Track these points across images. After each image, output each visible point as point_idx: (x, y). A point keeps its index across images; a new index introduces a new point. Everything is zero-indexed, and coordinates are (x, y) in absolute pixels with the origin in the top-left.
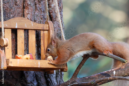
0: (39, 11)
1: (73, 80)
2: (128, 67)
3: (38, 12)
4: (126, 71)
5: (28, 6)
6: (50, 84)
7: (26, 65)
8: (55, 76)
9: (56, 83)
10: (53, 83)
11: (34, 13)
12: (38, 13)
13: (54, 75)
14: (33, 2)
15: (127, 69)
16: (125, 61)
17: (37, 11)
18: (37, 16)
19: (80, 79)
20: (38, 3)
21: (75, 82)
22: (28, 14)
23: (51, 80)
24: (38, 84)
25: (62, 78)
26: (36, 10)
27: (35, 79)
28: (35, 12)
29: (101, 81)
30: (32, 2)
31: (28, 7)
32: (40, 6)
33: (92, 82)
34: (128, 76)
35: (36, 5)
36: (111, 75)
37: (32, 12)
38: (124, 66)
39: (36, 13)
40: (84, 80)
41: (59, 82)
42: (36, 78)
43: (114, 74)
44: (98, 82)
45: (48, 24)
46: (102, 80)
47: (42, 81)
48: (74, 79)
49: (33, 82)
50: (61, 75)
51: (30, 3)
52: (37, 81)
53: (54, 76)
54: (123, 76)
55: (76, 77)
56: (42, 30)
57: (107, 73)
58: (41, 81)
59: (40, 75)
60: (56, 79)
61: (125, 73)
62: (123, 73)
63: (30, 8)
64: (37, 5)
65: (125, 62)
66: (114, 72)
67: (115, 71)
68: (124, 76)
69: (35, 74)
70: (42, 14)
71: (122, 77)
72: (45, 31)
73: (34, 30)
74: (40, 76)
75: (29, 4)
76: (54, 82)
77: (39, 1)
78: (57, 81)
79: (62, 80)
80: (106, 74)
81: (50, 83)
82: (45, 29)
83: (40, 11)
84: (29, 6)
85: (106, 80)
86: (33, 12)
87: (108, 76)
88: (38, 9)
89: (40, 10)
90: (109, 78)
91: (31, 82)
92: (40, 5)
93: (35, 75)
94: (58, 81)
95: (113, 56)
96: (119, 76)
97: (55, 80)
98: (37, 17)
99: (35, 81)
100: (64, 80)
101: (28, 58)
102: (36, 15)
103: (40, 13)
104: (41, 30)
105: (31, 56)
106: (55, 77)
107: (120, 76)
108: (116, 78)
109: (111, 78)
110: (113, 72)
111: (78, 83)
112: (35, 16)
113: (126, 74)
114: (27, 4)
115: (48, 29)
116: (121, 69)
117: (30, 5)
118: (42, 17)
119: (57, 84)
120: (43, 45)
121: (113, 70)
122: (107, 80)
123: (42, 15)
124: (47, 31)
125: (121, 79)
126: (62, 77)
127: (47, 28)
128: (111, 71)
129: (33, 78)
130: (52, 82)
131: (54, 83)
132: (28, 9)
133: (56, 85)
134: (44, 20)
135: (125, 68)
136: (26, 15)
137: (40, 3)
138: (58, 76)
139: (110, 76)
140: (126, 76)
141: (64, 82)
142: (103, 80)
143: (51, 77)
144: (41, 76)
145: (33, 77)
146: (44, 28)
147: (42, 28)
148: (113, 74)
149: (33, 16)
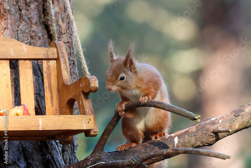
0: (27, 23)
1: (97, 157)
2: (201, 129)
3: (25, 25)
4: (199, 137)
5: (5, 13)
6: (51, 165)
7: (14, 127)
8: (61, 149)
9: (62, 163)
10: (57, 163)
11: (18, 27)
12: (24, 28)
13: (59, 147)
14: (16, 5)
15: (200, 133)
16: (196, 117)
17: (24, 23)
18: (24, 32)
19: (109, 154)
20: (24, 6)
21: (100, 160)
22: (5, 29)
23: (53, 158)
24: (27, 165)
25: (75, 153)
26: (21, 21)
27: (21, 156)
28: (19, 24)
29: (150, 157)
30: (13, 5)
31: (5, 15)
32: (29, 13)
33: (133, 160)
34: (202, 146)
35: (20, 10)
36: (169, 146)
37: (13, 26)
38: (195, 126)
39: (20, 27)
40: (117, 156)
41: (68, 161)
42: (24, 154)
43: (176, 143)
44: (145, 160)
45: (57, 48)
46: (152, 155)
47: (35, 160)
48: (97, 154)
49: (19, 162)
50: (72, 148)
51: (8, 8)
52: (26, 159)
53: (58, 150)
54: (193, 146)
55: (102, 150)
56: (45, 59)
57: (162, 142)
58: (33, 160)
59: (31, 148)
60: (63, 156)
61: (198, 141)
62: (193, 140)
63: (9, 17)
64: (23, 12)
65: (196, 119)
66: (176, 140)
67: (177, 137)
68: (196, 148)
69: (22, 147)
70: (33, 29)
71: (191, 149)
72: (51, 61)
73: (29, 59)
74: (31, 151)
75: (7, 10)
76: (58, 161)
77: (27, 3)
78: (64, 160)
79: (75, 157)
80: (160, 144)
81: (52, 163)
82: (50, 57)
83: (30, 22)
84: (7, 13)
85: (159, 155)
86: (15, 24)
87: (164, 148)
88: (26, 18)
89: (28, 21)
90: (165, 151)
91: (15, 163)
92: (28, 10)
93: (20, 149)
94: (66, 159)
95: (172, 107)
96: (185, 146)
97: (60, 158)
98: (24, 35)
99: (22, 160)
100: (78, 157)
101: (19, 114)
102: (21, 31)
103: (28, 27)
104: (42, 59)
105: (25, 110)
106: (61, 151)
107: (188, 146)
108: (180, 151)
109: (170, 151)
110: (173, 139)
111: (105, 162)
112: (19, 32)
113: (199, 143)
114: (4, 8)
115: (56, 57)
116: (188, 133)
117: (10, 11)
118: (33, 34)
119: (64, 164)
120: (48, 88)
121: (173, 135)
122: (162, 155)
123: (33, 31)
124: (55, 61)
125: (189, 153)
126: (75, 151)
127: (53, 54)
128: (169, 137)
129: (19, 154)
130: (54, 162)
131: (60, 163)
132: (5, 19)
133: (62, 167)
134: (38, 40)
135: (197, 131)
136: (2, 31)
137: (29, 6)
138: (67, 150)
139: (169, 148)
140: (198, 147)
141: (79, 160)
142: (154, 156)
143: (52, 152)
144: (34, 151)
145: (18, 152)
146: (48, 56)
147: (44, 54)
148: (174, 142)
149: (16, 33)
